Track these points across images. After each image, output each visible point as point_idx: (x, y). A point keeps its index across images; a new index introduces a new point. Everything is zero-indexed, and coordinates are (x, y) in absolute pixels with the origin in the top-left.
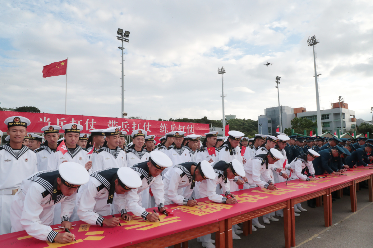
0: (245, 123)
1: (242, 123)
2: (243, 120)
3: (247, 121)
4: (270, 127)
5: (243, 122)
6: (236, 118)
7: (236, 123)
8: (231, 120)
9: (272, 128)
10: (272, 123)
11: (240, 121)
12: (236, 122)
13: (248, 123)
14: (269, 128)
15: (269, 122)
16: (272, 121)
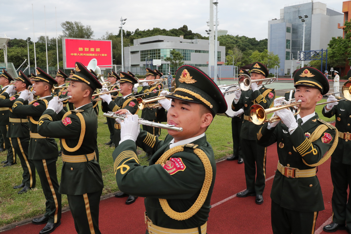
0: (239, 40)
1: (234, 40)
2: (236, 36)
3: (240, 38)
4: (289, 39)
5: (236, 39)
6: (227, 34)
7: (227, 41)
8: (221, 36)
9: (292, 41)
10: (293, 33)
11: (233, 38)
12: (228, 39)
13: (243, 41)
14: (288, 41)
15: (288, 30)
16: (293, 29)
